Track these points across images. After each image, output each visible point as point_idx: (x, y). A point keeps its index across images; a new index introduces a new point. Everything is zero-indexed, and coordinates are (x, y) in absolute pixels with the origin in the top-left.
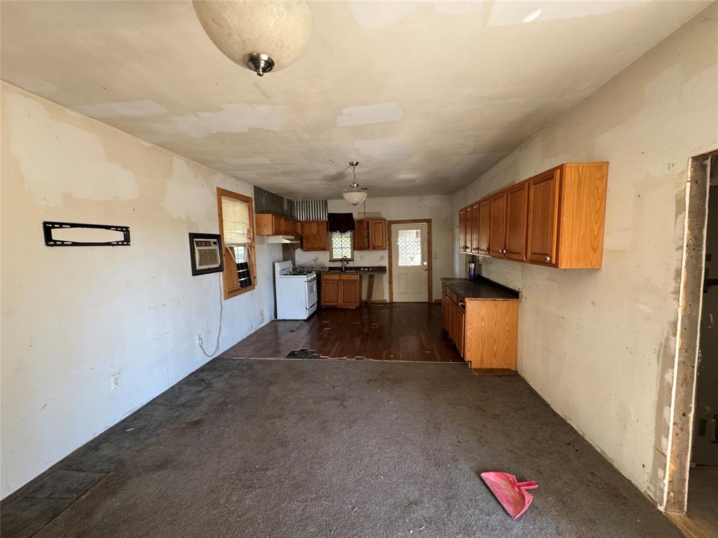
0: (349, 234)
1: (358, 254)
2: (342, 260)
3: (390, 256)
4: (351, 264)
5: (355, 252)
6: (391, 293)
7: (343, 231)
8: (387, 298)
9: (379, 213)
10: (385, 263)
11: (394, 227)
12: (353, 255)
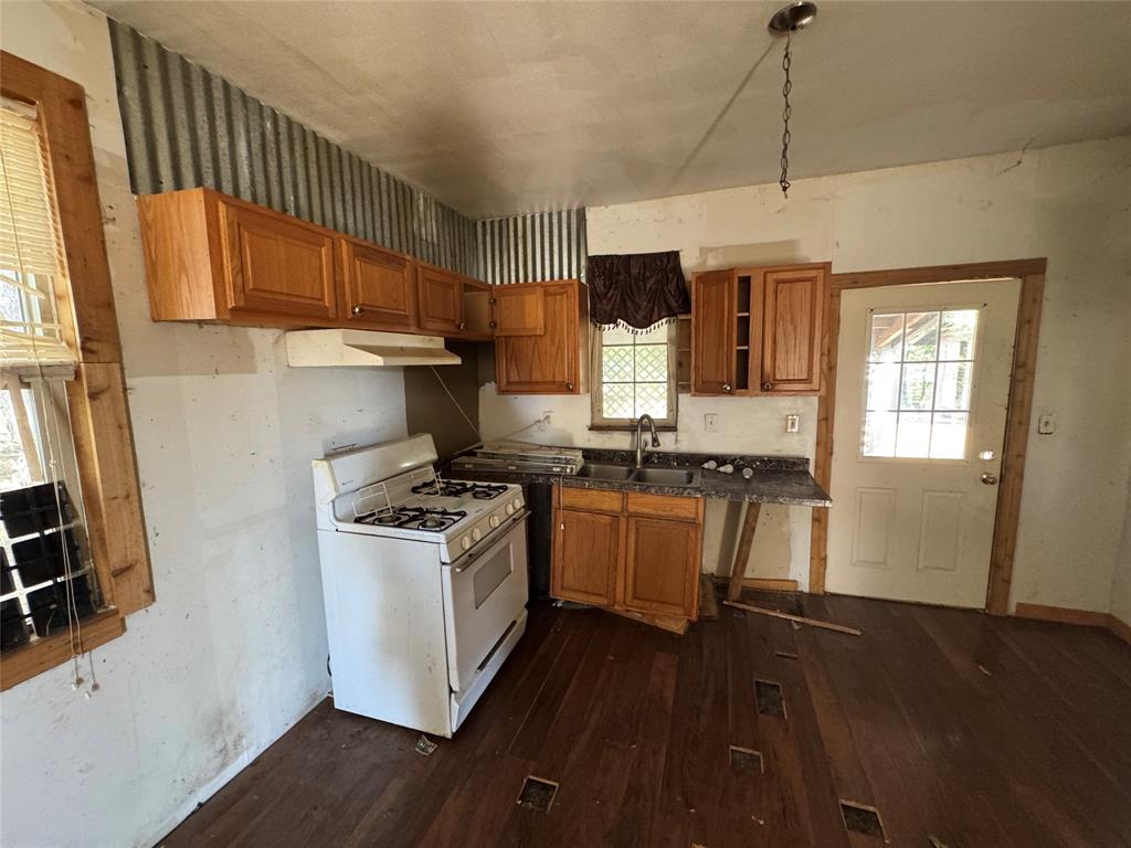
0: (661, 331)
1: (694, 408)
2: (633, 427)
3: (826, 419)
4: (667, 443)
5: (684, 398)
6: (819, 559)
7: (642, 321)
8: (799, 574)
9: (792, 244)
10: (802, 445)
11: (850, 300)
12: (674, 408)
